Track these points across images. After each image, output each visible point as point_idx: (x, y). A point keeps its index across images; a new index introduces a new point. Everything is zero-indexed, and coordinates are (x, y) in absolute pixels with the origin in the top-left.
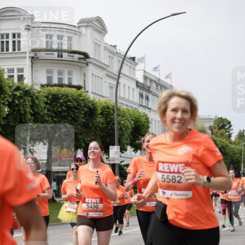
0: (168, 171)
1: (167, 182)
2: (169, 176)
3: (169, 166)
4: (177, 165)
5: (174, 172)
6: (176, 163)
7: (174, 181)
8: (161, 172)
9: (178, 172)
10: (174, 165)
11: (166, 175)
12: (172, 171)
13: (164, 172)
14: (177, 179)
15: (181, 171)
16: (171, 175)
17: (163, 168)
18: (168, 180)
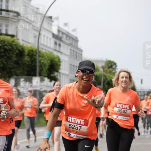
0: (122, 107)
4: (127, 106)
5: (125, 108)
6: (126, 105)
8: (118, 107)
9: (126, 109)
10: (125, 105)
11: (120, 109)
12: (124, 108)
13: (120, 108)
14: (125, 112)
15: (128, 108)
16: (123, 109)
17: (120, 106)
18: (121, 111)
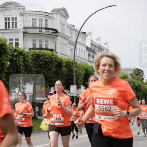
0: (103, 103)
1: (102, 110)
2: (103, 107)
3: (103, 101)
4: (108, 100)
5: (106, 105)
7: (106, 110)
8: (98, 104)
9: (109, 105)
10: (106, 100)
11: (101, 106)
12: (105, 103)
14: (108, 109)
15: (111, 104)
16: (105, 106)
17: (100, 102)
18: (103, 109)
